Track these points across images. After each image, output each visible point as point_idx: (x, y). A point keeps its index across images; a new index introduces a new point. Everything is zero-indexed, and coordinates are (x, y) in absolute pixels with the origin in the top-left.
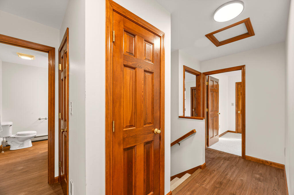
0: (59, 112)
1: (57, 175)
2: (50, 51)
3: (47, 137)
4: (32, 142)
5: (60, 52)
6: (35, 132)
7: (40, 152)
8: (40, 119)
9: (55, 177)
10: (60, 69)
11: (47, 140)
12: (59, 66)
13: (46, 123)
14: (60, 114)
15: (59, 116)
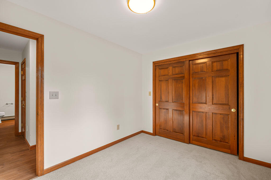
0: (22, 97)
1: (20, 131)
2: (16, 64)
3: (14, 117)
4: (2, 121)
5: (22, 65)
6: (4, 113)
7: (8, 125)
8: (7, 104)
9: (19, 132)
10: (22, 74)
11: (14, 119)
12: (21, 72)
13: (13, 106)
14: (22, 98)
15: (21, 99)
